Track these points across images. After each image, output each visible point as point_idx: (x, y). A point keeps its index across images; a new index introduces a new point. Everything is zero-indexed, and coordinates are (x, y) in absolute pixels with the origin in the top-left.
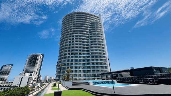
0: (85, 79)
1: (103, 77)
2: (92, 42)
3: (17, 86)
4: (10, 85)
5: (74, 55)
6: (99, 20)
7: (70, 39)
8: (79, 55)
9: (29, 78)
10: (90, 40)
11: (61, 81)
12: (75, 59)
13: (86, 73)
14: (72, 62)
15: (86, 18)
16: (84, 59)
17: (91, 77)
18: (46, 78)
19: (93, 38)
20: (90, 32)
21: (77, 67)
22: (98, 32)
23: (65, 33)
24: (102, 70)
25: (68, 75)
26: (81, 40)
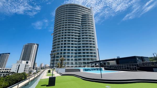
0: (76, 67)
1: (93, 65)
2: (83, 33)
3: (15, 73)
4: (8, 72)
5: (66, 45)
6: (91, 12)
7: (63, 30)
8: (71, 45)
9: (26, 65)
10: (81, 32)
11: (55, 68)
12: (68, 48)
13: (77, 62)
14: (65, 52)
15: (78, 10)
16: (76, 49)
17: (81, 65)
18: (41, 65)
19: (84, 29)
20: (81, 24)
21: (69, 56)
22: (89, 24)
23: (58, 25)
24: (91, 59)
25: (61, 63)
26: (73, 31)
